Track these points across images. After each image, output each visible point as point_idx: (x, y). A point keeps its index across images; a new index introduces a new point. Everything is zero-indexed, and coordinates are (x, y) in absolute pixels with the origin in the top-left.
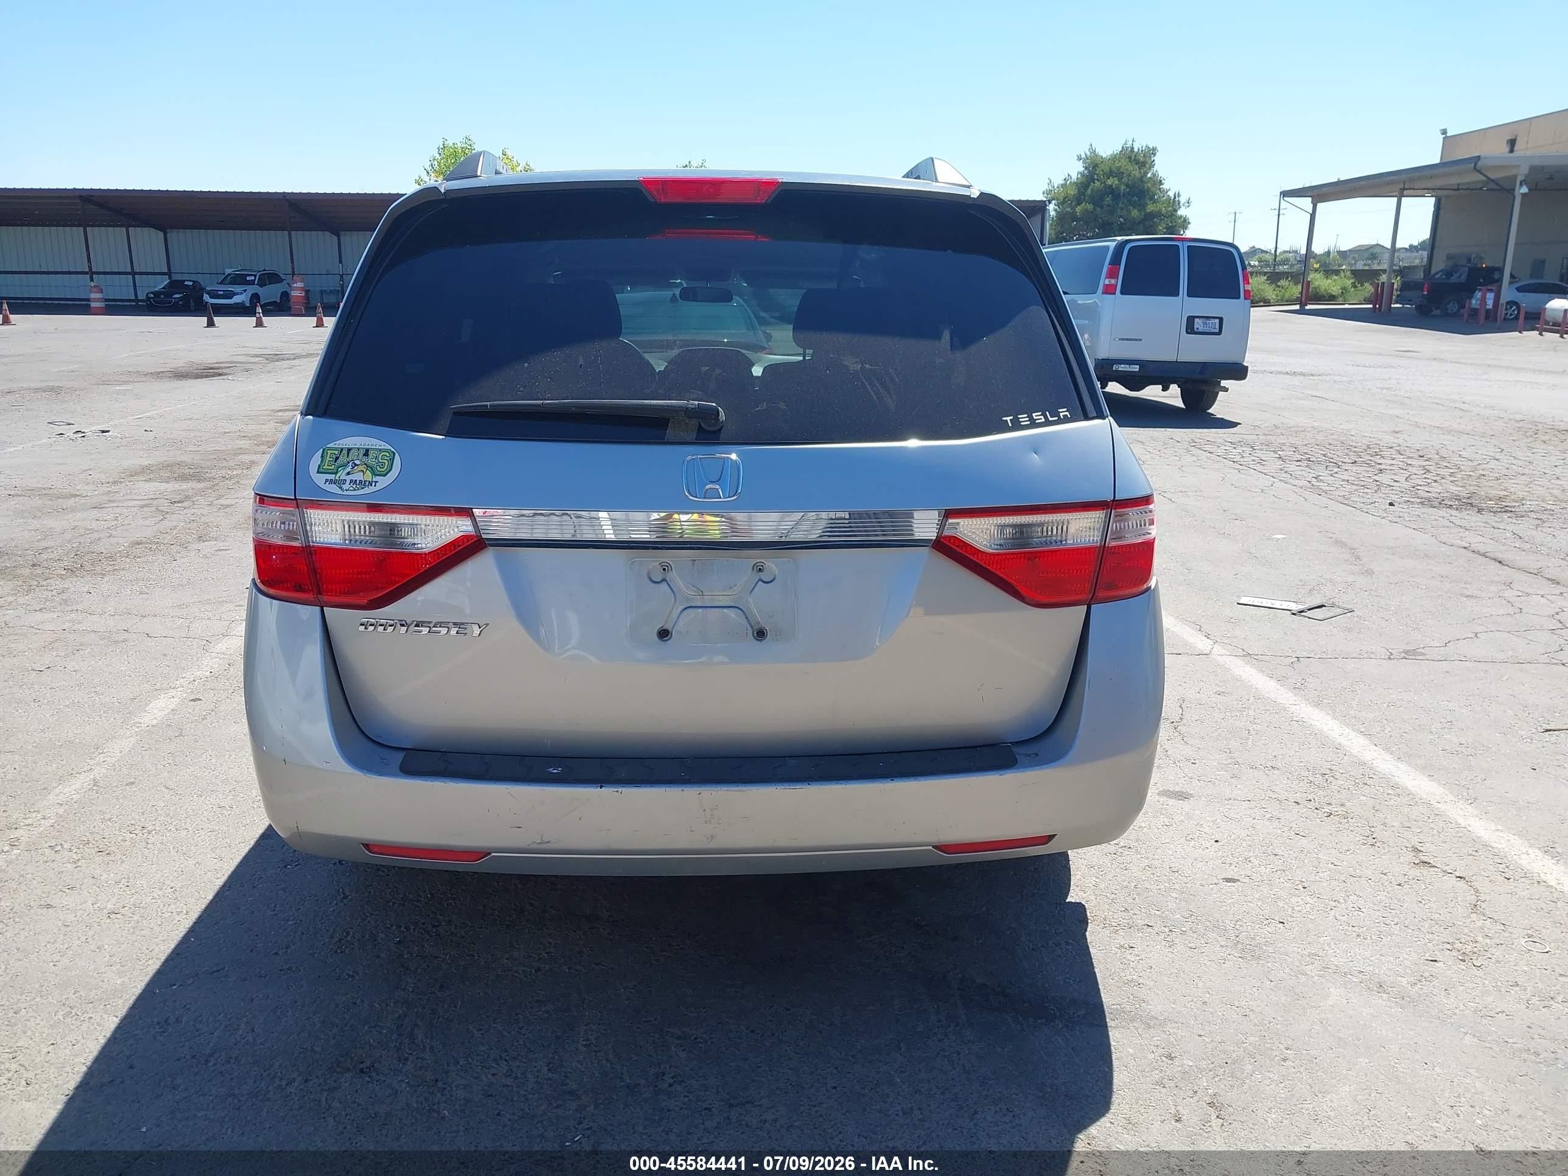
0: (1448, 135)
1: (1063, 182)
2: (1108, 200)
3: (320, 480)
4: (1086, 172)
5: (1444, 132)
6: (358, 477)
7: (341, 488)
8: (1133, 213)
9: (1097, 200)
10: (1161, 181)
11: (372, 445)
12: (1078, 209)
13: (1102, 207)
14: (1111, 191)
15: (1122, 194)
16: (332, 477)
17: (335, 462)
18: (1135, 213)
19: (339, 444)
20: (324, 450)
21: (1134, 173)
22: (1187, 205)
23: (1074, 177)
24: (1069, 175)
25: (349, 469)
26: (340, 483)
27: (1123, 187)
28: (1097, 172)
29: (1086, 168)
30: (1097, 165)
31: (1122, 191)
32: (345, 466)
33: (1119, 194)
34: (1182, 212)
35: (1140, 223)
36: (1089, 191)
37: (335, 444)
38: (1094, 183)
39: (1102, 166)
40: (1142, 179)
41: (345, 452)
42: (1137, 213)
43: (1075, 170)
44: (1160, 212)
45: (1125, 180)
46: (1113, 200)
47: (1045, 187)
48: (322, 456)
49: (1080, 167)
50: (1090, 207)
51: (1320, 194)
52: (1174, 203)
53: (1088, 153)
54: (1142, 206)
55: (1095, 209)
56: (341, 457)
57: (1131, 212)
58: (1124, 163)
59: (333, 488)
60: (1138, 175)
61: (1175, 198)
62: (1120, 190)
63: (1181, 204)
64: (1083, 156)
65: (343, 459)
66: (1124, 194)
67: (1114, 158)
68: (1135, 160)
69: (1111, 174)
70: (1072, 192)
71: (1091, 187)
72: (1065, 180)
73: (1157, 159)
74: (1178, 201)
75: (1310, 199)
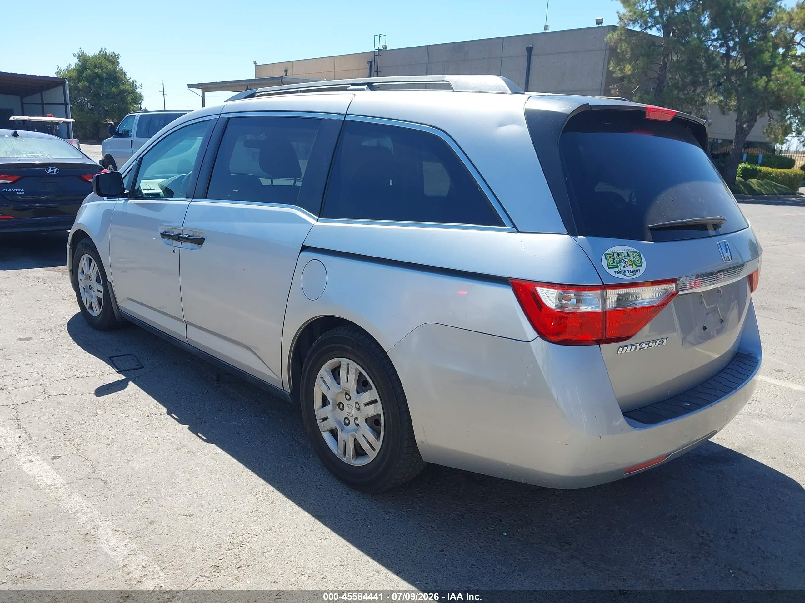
0: (257, 64)
1: (67, 68)
2: (97, 81)
3: (612, 272)
4: (80, 64)
5: (255, 63)
6: (630, 268)
7: (625, 275)
8: (113, 89)
9: (91, 79)
10: (125, 73)
11: (628, 250)
12: (80, 84)
13: (94, 85)
14: (97, 75)
15: (104, 78)
16: (616, 270)
17: (614, 261)
18: (114, 89)
19: (611, 251)
20: (605, 255)
21: (109, 67)
22: (141, 87)
23: (73, 66)
24: (70, 65)
25: (623, 265)
26: (624, 272)
27: (104, 75)
28: (87, 64)
29: (80, 61)
30: (87, 60)
31: (104, 77)
32: (620, 262)
33: (103, 79)
34: (137, 91)
35: (118, 95)
36: (84, 75)
37: (608, 251)
38: (87, 70)
39: (89, 62)
40: (114, 71)
41: (616, 255)
42: (116, 90)
43: (74, 62)
44: (127, 90)
45: (104, 70)
46: (100, 81)
47: (56, 70)
48: (606, 259)
49: (76, 60)
50: (87, 84)
51: (206, 88)
52: (133, 85)
53: (79, 53)
54: (117, 86)
55: (90, 85)
56: (615, 258)
57: (111, 89)
58: (102, 61)
59: (621, 276)
60: (112, 69)
61: (133, 83)
62: (103, 76)
63: (137, 87)
64: (77, 54)
65: (617, 259)
66: (106, 79)
67: (95, 57)
68: (108, 60)
69: (96, 66)
70: (74, 74)
71: (85, 73)
72: (68, 67)
73: (120, 60)
74: (135, 85)
75: (201, 89)
